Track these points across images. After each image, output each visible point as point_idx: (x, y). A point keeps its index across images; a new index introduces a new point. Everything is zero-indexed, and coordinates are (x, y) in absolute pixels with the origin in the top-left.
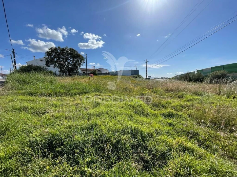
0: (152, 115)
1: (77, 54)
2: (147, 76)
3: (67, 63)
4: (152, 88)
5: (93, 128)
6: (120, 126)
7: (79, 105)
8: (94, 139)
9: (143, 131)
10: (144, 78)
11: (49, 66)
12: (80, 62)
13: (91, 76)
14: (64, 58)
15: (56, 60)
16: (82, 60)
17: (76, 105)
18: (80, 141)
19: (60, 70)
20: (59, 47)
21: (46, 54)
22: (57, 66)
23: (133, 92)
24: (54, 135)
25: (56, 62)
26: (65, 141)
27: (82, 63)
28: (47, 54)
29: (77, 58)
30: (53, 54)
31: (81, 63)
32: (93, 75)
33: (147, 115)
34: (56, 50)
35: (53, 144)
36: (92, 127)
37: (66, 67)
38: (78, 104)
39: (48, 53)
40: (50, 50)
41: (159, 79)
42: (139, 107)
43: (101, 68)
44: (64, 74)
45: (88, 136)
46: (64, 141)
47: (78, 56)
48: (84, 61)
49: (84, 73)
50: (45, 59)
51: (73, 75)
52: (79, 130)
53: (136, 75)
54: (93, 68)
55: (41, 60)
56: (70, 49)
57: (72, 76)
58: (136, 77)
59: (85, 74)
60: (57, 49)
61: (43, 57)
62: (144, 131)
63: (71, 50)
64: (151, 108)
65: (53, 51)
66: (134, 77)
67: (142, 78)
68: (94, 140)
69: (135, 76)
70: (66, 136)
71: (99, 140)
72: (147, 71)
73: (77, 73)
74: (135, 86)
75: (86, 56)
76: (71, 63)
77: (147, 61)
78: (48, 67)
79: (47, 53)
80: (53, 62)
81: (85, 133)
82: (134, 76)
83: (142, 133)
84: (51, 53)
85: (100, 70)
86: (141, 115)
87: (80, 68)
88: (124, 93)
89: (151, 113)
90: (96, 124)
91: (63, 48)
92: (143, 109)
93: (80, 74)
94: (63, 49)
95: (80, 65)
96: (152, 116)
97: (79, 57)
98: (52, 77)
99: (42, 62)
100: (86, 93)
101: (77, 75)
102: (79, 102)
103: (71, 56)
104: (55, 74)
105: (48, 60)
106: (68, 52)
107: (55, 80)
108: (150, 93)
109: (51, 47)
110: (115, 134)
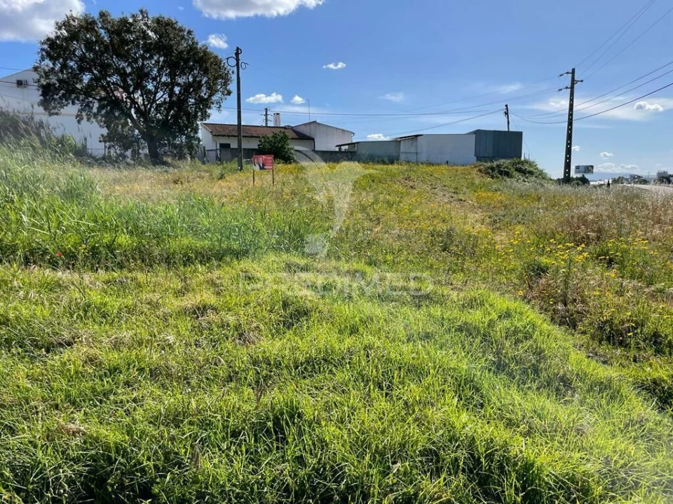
0: (590, 389)
1: (192, 49)
2: (568, 165)
3: (142, 95)
4: (598, 238)
5: (282, 429)
6: (414, 431)
7: (211, 316)
8: (290, 480)
9: (532, 465)
10: (555, 177)
11: (57, 114)
12: (204, 89)
13: (262, 168)
14: (129, 70)
15: (91, 80)
16: (216, 79)
17: (194, 313)
18: (223, 486)
19: (105, 131)
20: (102, 15)
21: (43, 50)
22: (95, 110)
23: (487, 254)
24: (108, 448)
25: (88, 91)
26: (158, 480)
27: (214, 98)
28: (47, 52)
29: (192, 69)
30: (74, 50)
31: (210, 96)
32: (270, 158)
33: (562, 386)
34: (88, 30)
35: (107, 489)
36: (277, 422)
37: (134, 116)
38: (201, 310)
39: (54, 48)
40: (60, 28)
41: (645, 182)
42: (517, 342)
43: (315, 122)
44: (129, 153)
45: (260, 465)
46: (152, 482)
47: (195, 61)
48: (225, 84)
49: (225, 147)
50: (38, 77)
51: (169, 160)
52: (220, 436)
53: (505, 162)
54: (271, 124)
55: (20, 83)
56: (158, 21)
57: (165, 163)
58: (508, 174)
59: (228, 154)
60: (94, 22)
61: (30, 67)
62: (538, 463)
63: (164, 26)
64: (587, 348)
65: (74, 36)
66: (492, 169)
67: (542, 175)
68: (288, 484)
69: (498, 166)
70: (158, 460)
71: (314, 489)
72: (569, 137)
73: (191, 149)
74: (495, 221)
75: (238, 60)
76: (162, 96)
77: (576, 78)
78: (51, 114)
79: (46, 47)
80: (74, 90)
81: (247, 452)
82: (495, 164)
83: (527, 474)
84: (66, 49)
85: (306, 131)
86: (524, 383)
87: (207, 121)
88: (432, 260)
89: (582, 376)
90: (295, 413)
91: (124, 16)
92: (539, 353)
93: (204, 157)
94: (124, 22)
95: (204, 104)
96: (588, 391)
97: (201, 66)
98: (72, 172)
99: (25, 90)
100: (239, 254)
101: (192, 158)
102: (209, 297)
103: (162, 59)
104: (82, 154)
105: (54, 80)
106: (145, 36)
107: (90, 185)
108: (584, 268)
109: (69, 14)
110: (389, 468)
